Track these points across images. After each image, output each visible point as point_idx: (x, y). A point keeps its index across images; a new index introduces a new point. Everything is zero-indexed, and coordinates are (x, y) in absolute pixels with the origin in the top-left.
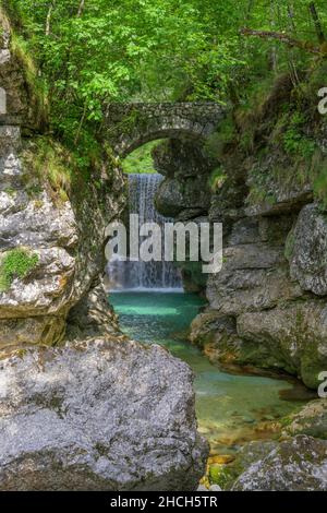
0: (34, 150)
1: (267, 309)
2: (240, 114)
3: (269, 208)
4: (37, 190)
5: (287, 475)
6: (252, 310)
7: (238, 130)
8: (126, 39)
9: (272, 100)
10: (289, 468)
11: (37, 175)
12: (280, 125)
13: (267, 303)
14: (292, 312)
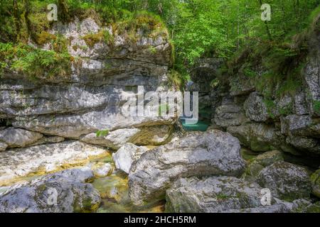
0: (171, 73)
1: (238, 126)
2: (228, 62)
3: (239, 93)
4: (171, 86)
5: (278, 172)
6: (232, 125)
7: (228, 68)
8: (202, 40)
9: (241, 58)
10: (279, 169)
11: (171, 81)
12: (243, 66)
13: (238, 123)
14: (247, 127)
